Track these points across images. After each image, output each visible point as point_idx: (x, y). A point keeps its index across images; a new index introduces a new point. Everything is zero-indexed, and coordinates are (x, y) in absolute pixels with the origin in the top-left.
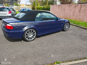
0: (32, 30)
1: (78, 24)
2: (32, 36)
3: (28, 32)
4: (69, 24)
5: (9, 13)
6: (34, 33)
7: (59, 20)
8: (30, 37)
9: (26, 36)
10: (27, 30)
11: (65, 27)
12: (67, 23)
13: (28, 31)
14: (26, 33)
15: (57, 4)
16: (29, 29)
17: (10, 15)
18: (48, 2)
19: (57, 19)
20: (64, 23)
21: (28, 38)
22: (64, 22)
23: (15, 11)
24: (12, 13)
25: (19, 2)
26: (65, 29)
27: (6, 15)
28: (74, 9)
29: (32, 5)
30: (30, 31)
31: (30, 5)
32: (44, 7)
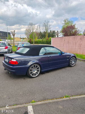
0: (36, 65)
2: (36, 71)
4: (75, 59)
5: (5, 48)
6: (38, 68)
8: (34, 73)
9: (30, 72)
10: (31, 65)
11: (71, 61)
12: (73, 58)
14: (31, 68)
15: (59, 37)
16: (34, 64)
17: (6, 50)
18: (47, 35)
19: (62, 53)
20: (69, 58)
22: (69, 56)
23: (11, 46)
24: (8, 48)
25: (14, 35)
26: (71, 64)
27: (2, 51)
28: (80, 42)
29: (28, 37)
30: (34, 66)
31: (26, 38)
32: (43, 40)
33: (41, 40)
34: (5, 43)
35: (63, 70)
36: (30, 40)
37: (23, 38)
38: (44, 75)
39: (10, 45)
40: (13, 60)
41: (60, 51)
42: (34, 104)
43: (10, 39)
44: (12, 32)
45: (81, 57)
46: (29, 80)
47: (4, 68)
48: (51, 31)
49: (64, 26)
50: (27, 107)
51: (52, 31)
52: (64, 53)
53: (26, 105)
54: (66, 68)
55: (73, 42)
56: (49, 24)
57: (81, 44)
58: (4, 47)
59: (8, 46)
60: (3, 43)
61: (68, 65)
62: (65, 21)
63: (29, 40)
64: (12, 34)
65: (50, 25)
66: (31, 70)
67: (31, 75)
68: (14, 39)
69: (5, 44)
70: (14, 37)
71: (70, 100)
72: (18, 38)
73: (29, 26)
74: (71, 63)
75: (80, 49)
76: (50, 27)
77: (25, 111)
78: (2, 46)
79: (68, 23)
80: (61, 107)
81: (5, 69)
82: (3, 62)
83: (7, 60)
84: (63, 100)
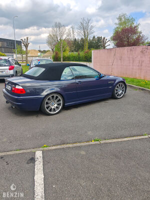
0: (55, 95)
1: (146, 86)
2: (56, 105)
3: (49, 99)
5: (10, 69)
6: (59, 100)
7: (103, 78)
8: (53, 107)
9: (46, 106)
10: (48, 95)
11: (117, 90)
12: (121, 84)
13: (50, 96)
14: (47, 100)
15: (106, 48)
16: (51, 93)
17: (12, 72)
19: (100, 77)
20: (113, 84)
21: (49, 108)
22: (113, 82)
23: (20, 65)
24: (15, 69)
25: (26, 46)
26: (116, 95)
27: (4, 74)
28: (141, 57)
29: (53, 50)
30: (53, 97)
31: (49, 51)
32: (79, 54)
33: (75, 54)
34: (10, 59)
35: (103, 103)
36: (57, 53)
37: (44, 52)
38: (69, 111)
39: (18, 64)
40: (17, 87)
41: (97, 74)
42: (45, 148)
43: (21, 52)
44: (24, 40)
45: (138, 84)
46: (43, 118)
47: (5, 100)
48: (94, 37)
49: (117, 28)
50: (35, 153)
51: (96, 37)
52: (103, 77)
53: (33, 150)
54: (107, 101)
55: (129, 58)
56: (90, 25)
57: (143, 61)
58: (8, 67)
59: (15, 66)
60: (5, 60)
61: (110, 97)
62: (120, 19)
63: (54, 54)
64: (24, 44)
65: (92, 27)
66: (47, 103)
67: (48, 111)
68: (27, 53)
69: (9, 61)
70: (27, 49)
71: (100, 144)
72: (35, 50)
73: (55, 29)
74: (117, 93)
75: (141, 69)
76: (93, 29)
77: (31, 157)
78: (5, 66)
79: (125, 23)
80: (83, 153)
81: (7, 102)
82: (4, 90)
83: (9, 88)
84: (89, 145)
